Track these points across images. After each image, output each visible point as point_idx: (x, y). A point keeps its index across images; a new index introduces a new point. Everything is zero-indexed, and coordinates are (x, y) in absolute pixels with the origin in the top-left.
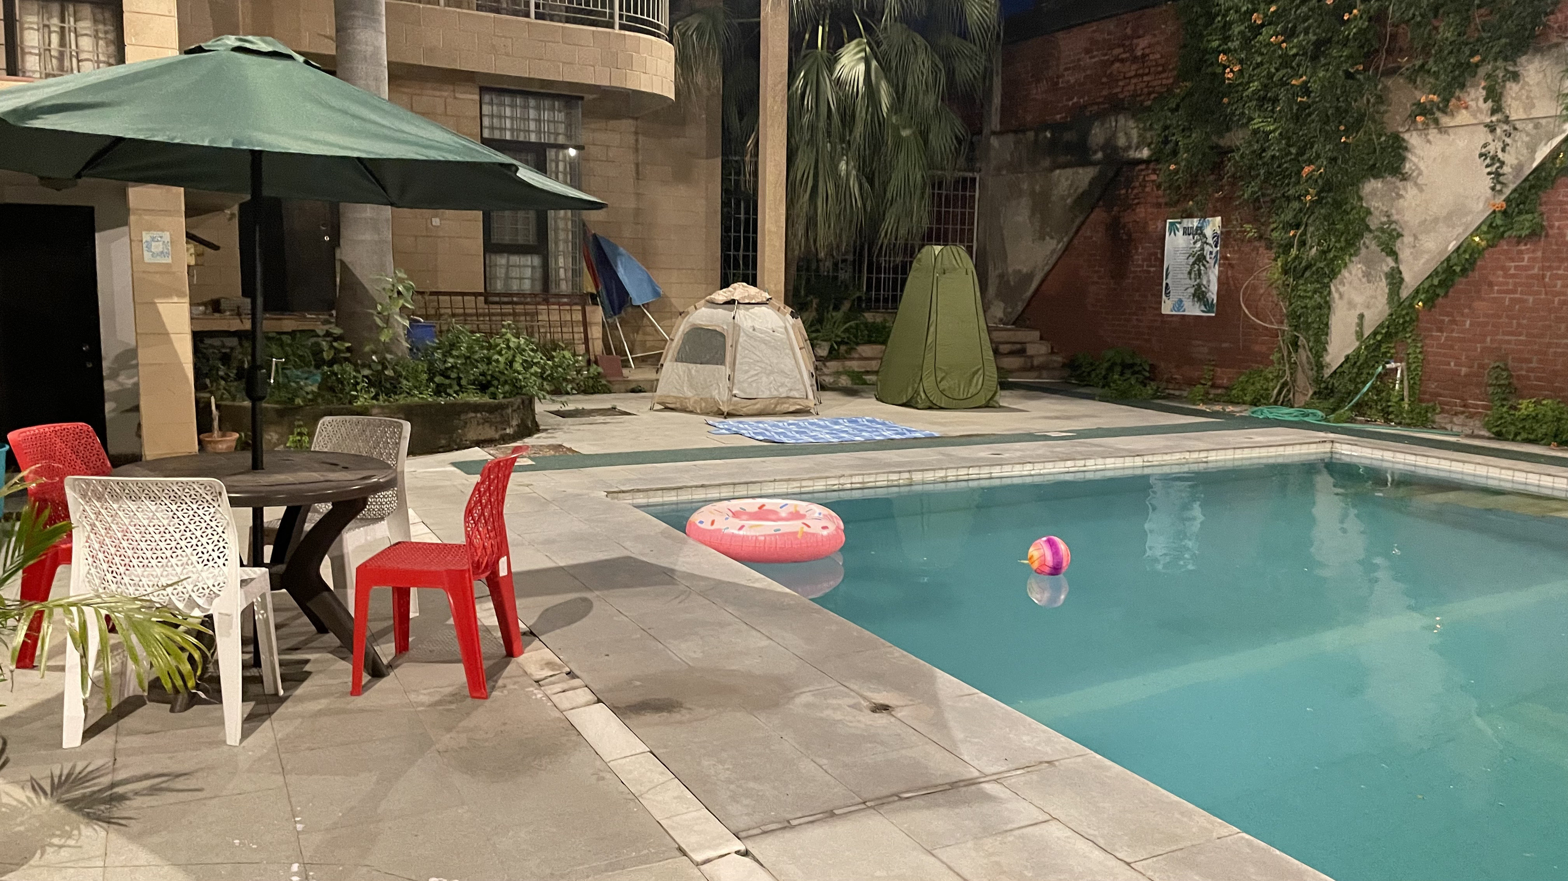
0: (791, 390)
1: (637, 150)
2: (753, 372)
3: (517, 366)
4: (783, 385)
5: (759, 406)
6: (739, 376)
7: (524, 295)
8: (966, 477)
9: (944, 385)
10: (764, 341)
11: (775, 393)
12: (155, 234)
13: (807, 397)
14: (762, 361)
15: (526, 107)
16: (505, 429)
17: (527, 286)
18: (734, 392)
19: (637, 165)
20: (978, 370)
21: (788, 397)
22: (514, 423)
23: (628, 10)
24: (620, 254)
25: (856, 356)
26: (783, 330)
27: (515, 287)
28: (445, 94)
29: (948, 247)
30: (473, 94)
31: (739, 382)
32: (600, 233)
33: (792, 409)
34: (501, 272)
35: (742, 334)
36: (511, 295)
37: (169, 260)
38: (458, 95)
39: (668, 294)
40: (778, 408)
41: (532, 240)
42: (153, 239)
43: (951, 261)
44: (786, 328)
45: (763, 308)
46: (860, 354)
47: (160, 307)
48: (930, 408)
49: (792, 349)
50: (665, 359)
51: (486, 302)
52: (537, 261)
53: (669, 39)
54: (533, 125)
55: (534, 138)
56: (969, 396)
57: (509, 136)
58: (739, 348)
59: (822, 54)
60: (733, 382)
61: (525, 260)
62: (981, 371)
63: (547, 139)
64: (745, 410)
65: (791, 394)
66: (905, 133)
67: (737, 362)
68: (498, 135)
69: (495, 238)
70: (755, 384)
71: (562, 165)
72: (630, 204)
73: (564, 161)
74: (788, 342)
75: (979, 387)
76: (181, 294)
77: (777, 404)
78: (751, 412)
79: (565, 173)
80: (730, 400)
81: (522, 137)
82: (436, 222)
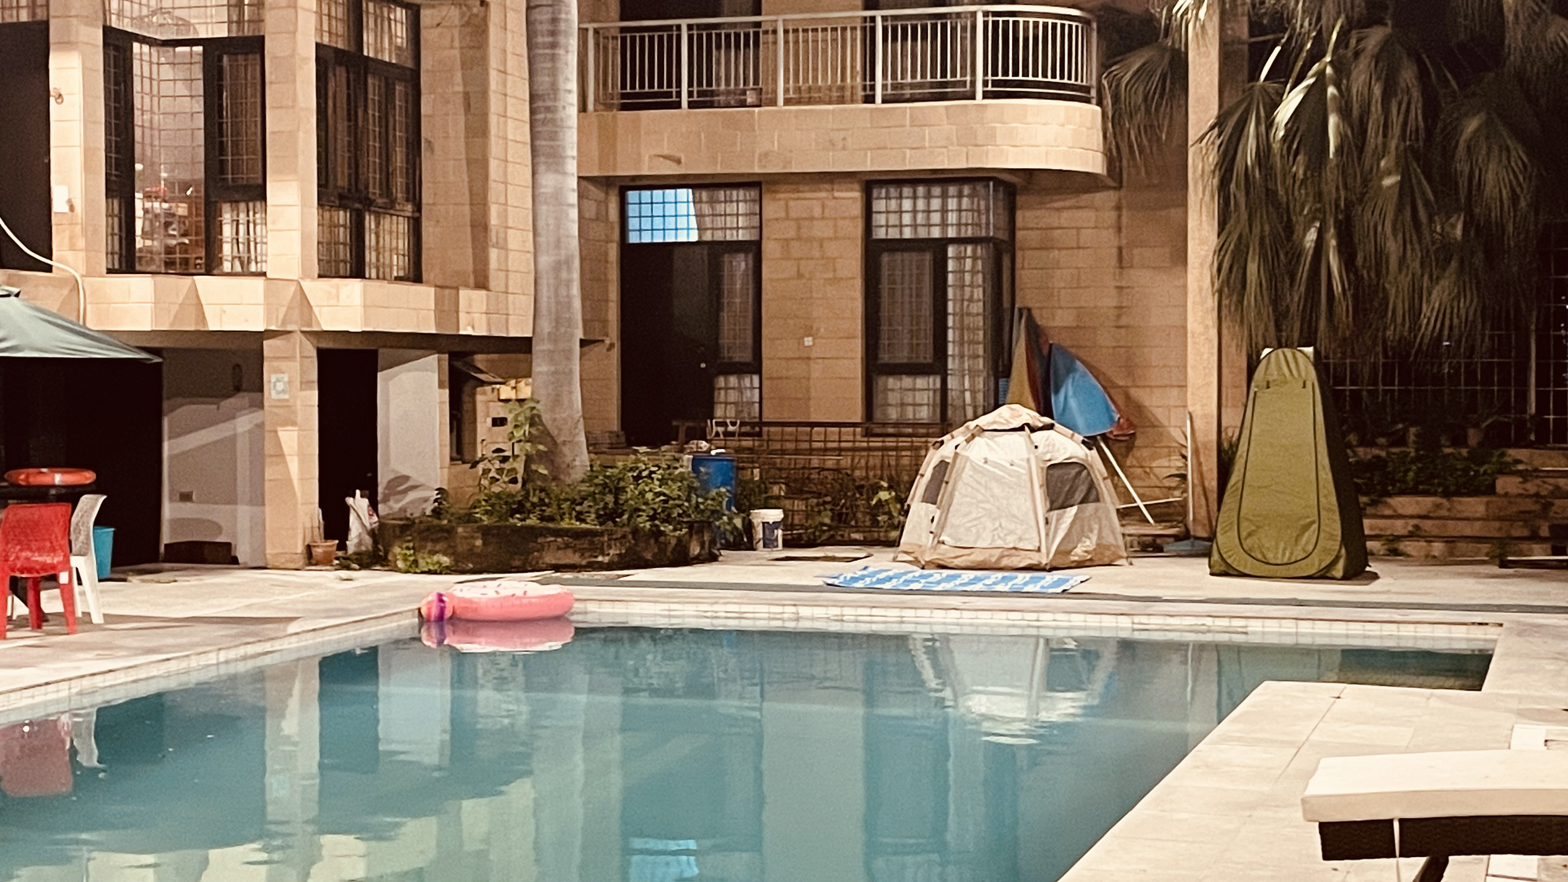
0: (1020, 539)
1: (1119, 229)
2: (973, 516)
4: (1011, 532)
5: (977, 557)
6: (952, 520)
7: (920, 425)
9: (1247, 544)
10: (996, 478)
11: (999, 543)
12: (280, 376)
13: (1039, 550)
14: (988, 502)
15: (928, 197)
17: (924, 414)
18: (941, 539)
20: (1313, 522)
21: (1015, 548)
23: (995, 73)
26: (1025, 464)
27: (909, 414)
28: (823, 194)
29: (1280, 351)
30: (852, 190)
31: (952, 526)
34: (893, 398)
35: (968, 468)
37: (286, 397)
38: (836, 194)
40: (1005, 562)
41: (926, 356)
42: (278, 380)
43: (1281, 369)
44: (1028, 460)
50: (912, 499)
51: (868, 434)
52: (934, 382)
53: (1093, 93)
54: (936, 218)
55: (936, 233)
56: (1293, 560)
57: (908, 234)
58: (960, 485)
59: (1263, 88)
60: (942, 527)
61: (921, 382)
62: (1316, 526)
63: (951, 233)
64: (957, 562)
65: (1021, 545)
66: (1388, 181)
67: (955, 501)
68: (894, 234)
69: (885, 357)
70: (974, 530)
71: (969, 262)
72: (1108, 301)
73: (974, 258)
74: (1027, 478)
75: (1310, 548)
76: (294, 424)
77: (1002, 557)
78: (963, 565)
79: (974, 272)
80: (934, 548)
81: (922, 233)
82: (808, 341)
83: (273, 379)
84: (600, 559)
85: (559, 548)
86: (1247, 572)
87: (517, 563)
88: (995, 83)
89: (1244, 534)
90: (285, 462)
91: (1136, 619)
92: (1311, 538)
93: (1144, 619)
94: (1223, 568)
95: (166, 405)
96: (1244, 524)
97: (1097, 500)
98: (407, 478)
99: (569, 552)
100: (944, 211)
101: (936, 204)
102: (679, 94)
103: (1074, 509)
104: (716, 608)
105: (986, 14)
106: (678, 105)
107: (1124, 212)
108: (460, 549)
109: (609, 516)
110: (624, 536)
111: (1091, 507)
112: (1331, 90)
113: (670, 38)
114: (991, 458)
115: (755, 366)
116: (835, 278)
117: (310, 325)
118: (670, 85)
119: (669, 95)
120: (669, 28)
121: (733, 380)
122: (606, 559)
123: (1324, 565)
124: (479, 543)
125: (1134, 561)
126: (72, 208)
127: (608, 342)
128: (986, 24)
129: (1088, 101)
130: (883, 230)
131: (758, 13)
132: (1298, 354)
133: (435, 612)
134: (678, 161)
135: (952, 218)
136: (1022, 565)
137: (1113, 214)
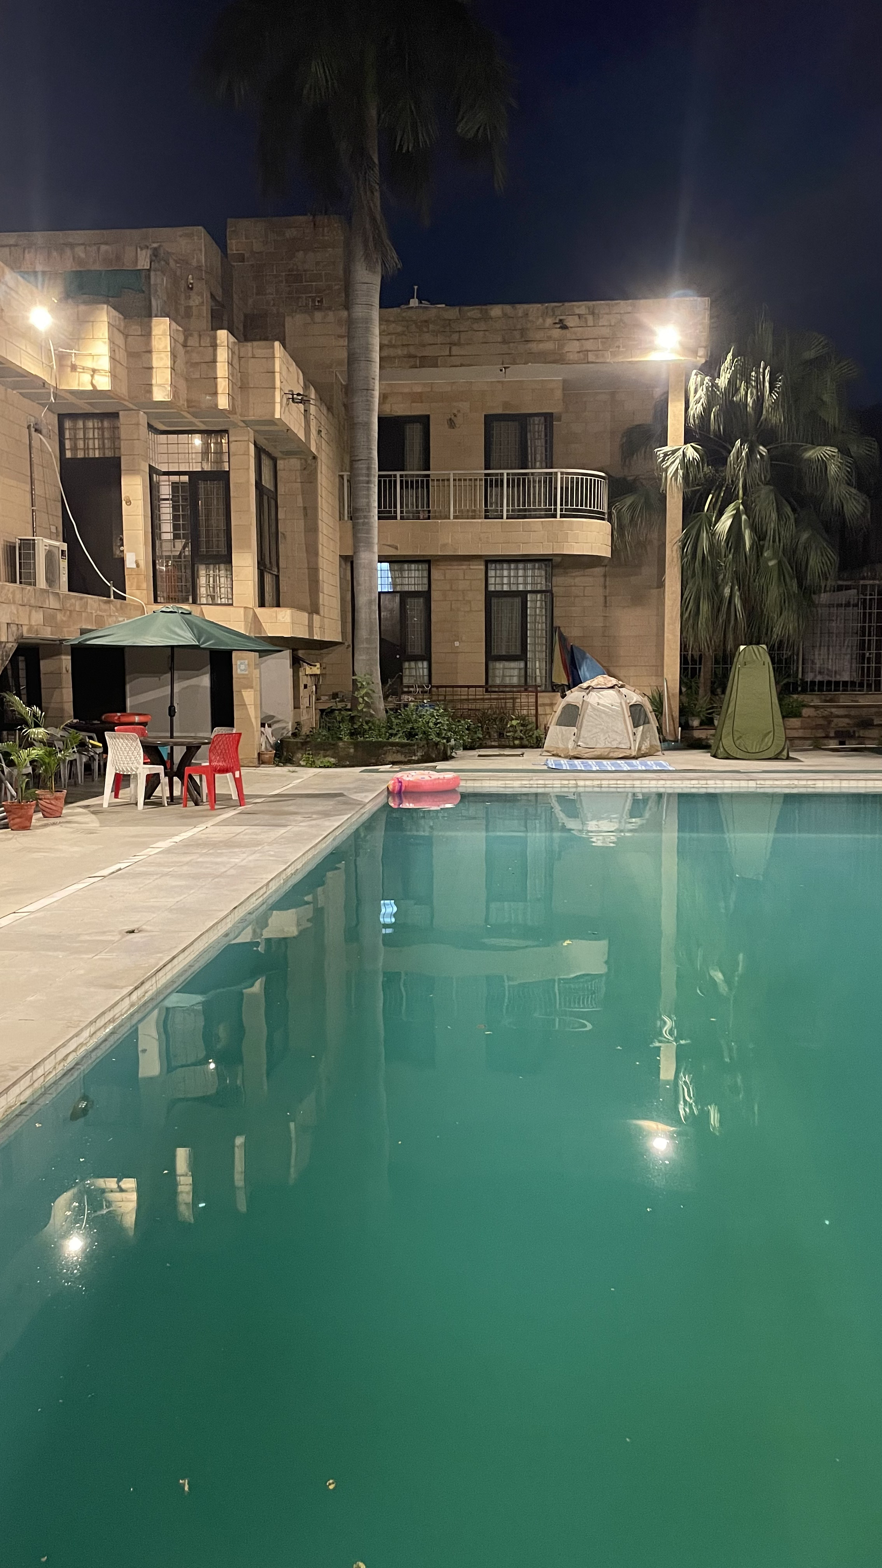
0: (620, 743)
1: (605, 587)
2: (594, 732)
3: (431, 725)
4: (614, 740)
5: (597, 753)
6: (583, 732)
7: (513, 687)
9: (740, 742)
10: (604, 712)
11: (609, 745)
12: (242, 661)
13: (630, 748)
14: (601, 725)
15: (517, 569)
17: (515, 681)
18: (579, 744)
19: (605, 597)
20: (770, 732)
21: (617, 748)
23: (567, 505)
24: (587, 658)
26: (619, 705)
27: (507, 681)
28: (464, 567)
29: (750, 646)
30: (480, 565)
31: (583, 737)
33: (621, 756)
34: (499, 673)
35: (589, 707)
36: (506, 686)
37: (247, 673)
38: (472, 567)
40: (611, 755)
41: (519, 652)
42: (241, 663)
44: (621, 703)
45: (611, 691)
47: (243, 693)
49: (624, 717)
50: (550, 726)
51: (487, 691)
52: (522, 664)
53: (606, 517)
54: (521, 580)
55: (521, 588)
56: (761, 750)
57: (506, 588)
58: (586, 716)
59: (706, 515)
60: (578, 737)
61: (513, 664)
62: (772, 731)
63: (529, 588)
64: (586, 755)
65: (620, 746)
66: (771, 563)
67: (584, 725)
68: (498, 588)
69: (495, 652)
70: (595, 739)
71: (538, 603)
72: (599, 624)
73: (541, 600)
74: (621, 712)
75: (769, 744)
76: (252, 688)
77: (609, 753)
78: (590, 757)
79: (541, 608)
80: (575, 748)
81: (514, 588)
82: (457, 644)
83: (239, 663)
84: (413, 758)
85: (394, 753)
86: (738, 757)
87: (374, 761)
88: (566, 510)
89: (735, 739)
90: (247, 708)
91: (758, 782)
92: (768, 740)
93: (762, 782)
94: (726, 755)
95: (127, 678)
96: (735, 733)
97: (649, 723)
98: (274, 717)
99: (399, 754)
100: (525, 577)
101: (521, 573)
102: (395, 512)
103: (642, 727)
104: (531, 782)
105: (562, 473)
106: (395, 518)
107: (608, 579)
108: (341, 754)
109: (410, 735)
110: (423, 746)
111: (646, 726)
112: (744, 517)
113: (390, 481)
114: (601, 702)
115: (427, 656)
116: (471, 611)
117: (260, 633)
118: (390, 507)
119: (390, 512)
120: (390, 476)
121: (413, 664)
122: (416, 758)
123: (777, 752)
124: (352, 750)
125: (665, 752)
126: (138, 566)
127: (346, 644)
128: (562, 478)
129: (603, 519)
130: (493, 586)
131: (429, 470)
132: (760, 648)
133: (397, 788)
134: (396, 548)
135: (529, 580)
136: (620, 756)
137: (602, 579)
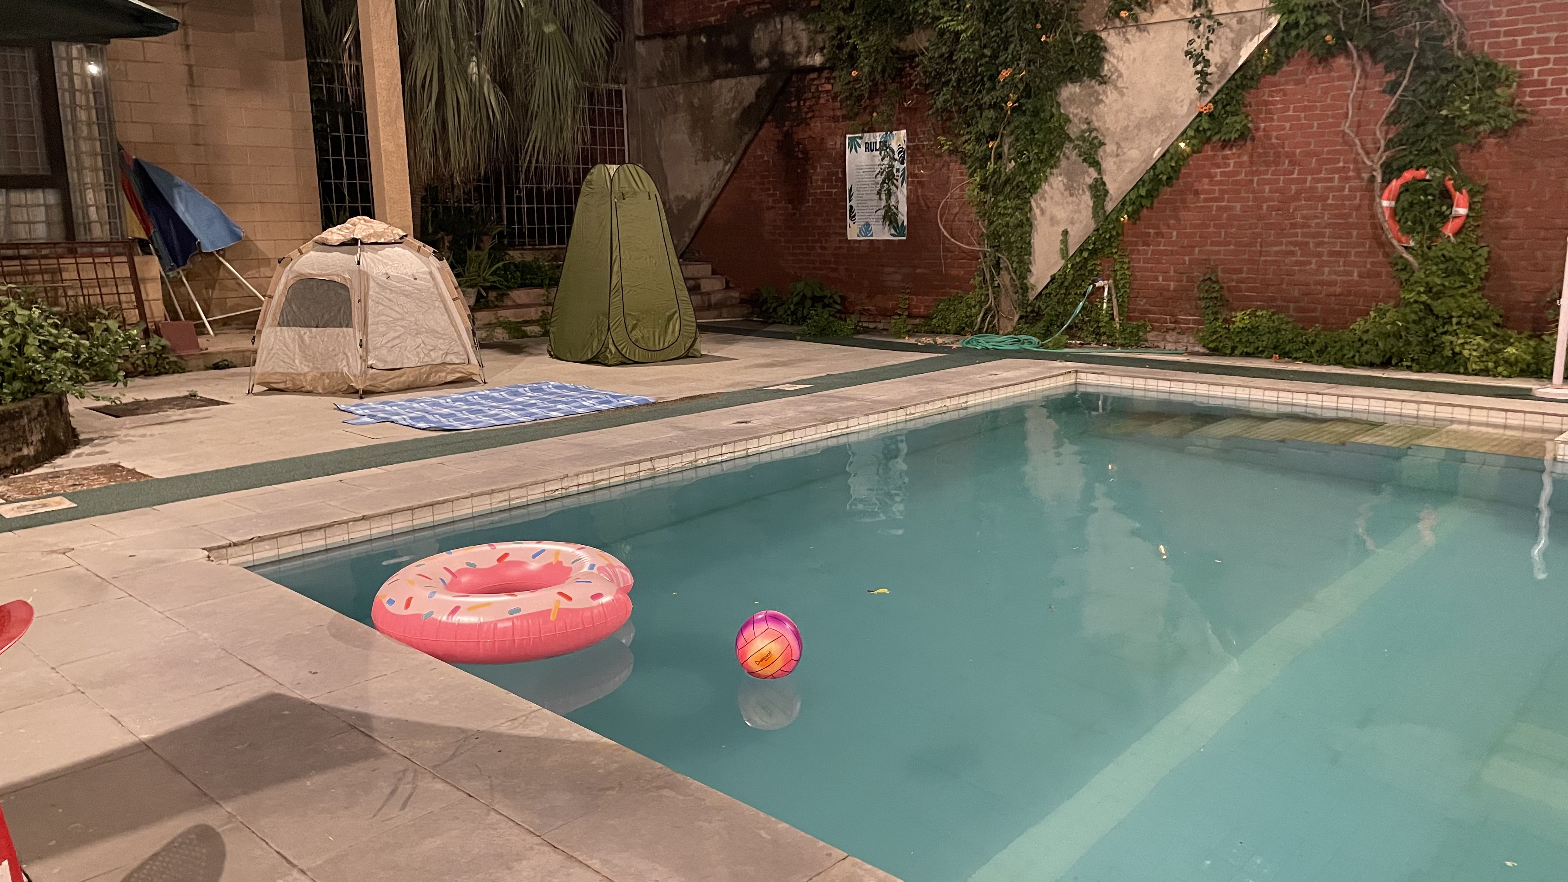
0: (446, 354)
2: (392, 334)
3: (31, 350)
4: (435, 348)
5: (406, 378)
6: (374, 341)
7: (38, 246)
8: (720, 458)
9: (636, 334)
10: (403, 293)
11: (427, 359)
13: (469, 363)
14: (404, 319)
16: (20, 450)
17: (40, 232)
18: (370, 363)
19: (190, 67)
20: (675, 313)
21: (444, 364)
22: (35, 438)
25: (510, 303)
26: (429, 277)
27: (22, 233)
29: (625, 166)
31: (375, 348)
32: (144, 157)
33: (450, 378)
35: (372, 284)
36: (17, 246)
39: (252, 238)
40: (431, 379)
41: (43, 169)
43: (629, 183)
44: (431, 273)
45: (398, 249)
46: (514, 301)
48: (622, 364)
49: (443, 301)
50: (263, 324)
52: (59, 196)
56: (666, 345)
58: (370, 303)
60: (365, 348)
61: (39, 196)
62: (677, 315)
64: (388, 385)
65: (448, 359)
70: (397, 349)
72: (183, 119)
74: (436, 292)
75: (677, 334)
77: (430, 374)
78: (395, 388)
80: (364, 374)
86: (637, 360)
89: (629, 328)
92: (675, 326)
94: (621, 359)
96: (628, 319)
114: (393, 272)
123: (687, 347)
132: (637, 177)
136: (450, 380)
